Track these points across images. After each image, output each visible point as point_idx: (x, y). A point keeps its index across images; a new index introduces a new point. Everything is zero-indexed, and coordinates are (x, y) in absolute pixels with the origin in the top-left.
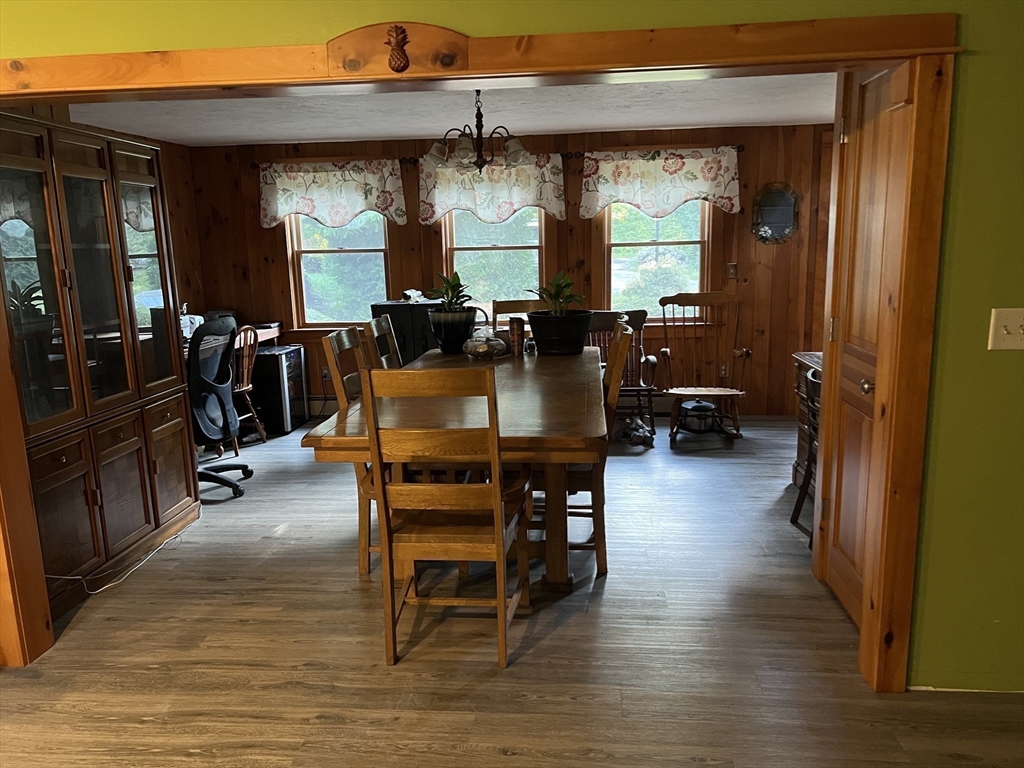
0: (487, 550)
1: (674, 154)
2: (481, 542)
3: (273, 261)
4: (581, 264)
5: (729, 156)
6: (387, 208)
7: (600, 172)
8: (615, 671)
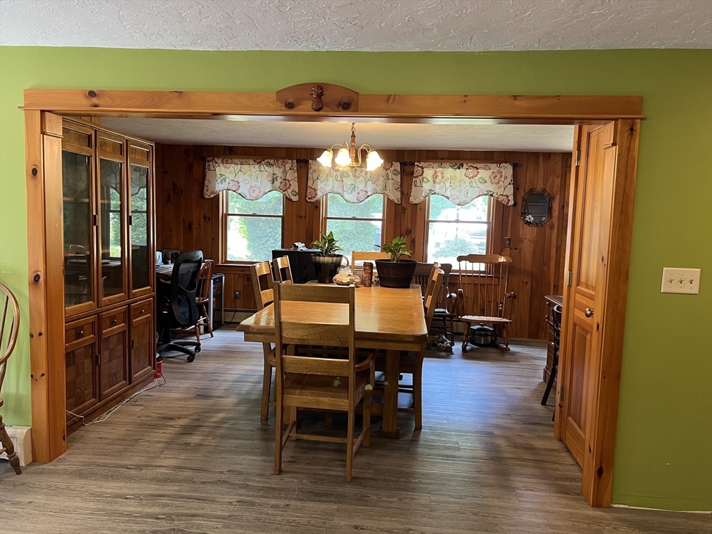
0: (343, 403)
1: (472, 166)
2: (339, 398)
3: (209, 219)
4: (409, 232)
5: (508, 170)
6: (286, 190)
7: (424, 175)
8: (426, 486)
